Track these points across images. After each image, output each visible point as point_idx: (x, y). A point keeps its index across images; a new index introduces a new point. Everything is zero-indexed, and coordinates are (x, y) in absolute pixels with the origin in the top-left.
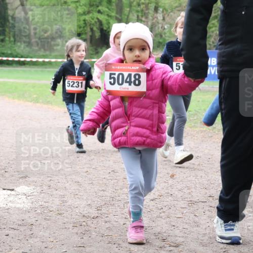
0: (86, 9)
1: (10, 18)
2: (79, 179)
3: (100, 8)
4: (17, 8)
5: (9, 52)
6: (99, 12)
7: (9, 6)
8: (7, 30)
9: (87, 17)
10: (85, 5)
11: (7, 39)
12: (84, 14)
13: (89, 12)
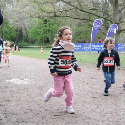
0: (43, 33)
1: (23, 36)
2: (40, 77)
3: (47, 33)
4: (25, 33)
5: (23, 44)
6: (46, 34)
7: (23, 33)
8: (23, 39)
9: (43, 35)
10: (43, 32)
11: (22, 41)
12: (43, 34)
13: (44, 34)
